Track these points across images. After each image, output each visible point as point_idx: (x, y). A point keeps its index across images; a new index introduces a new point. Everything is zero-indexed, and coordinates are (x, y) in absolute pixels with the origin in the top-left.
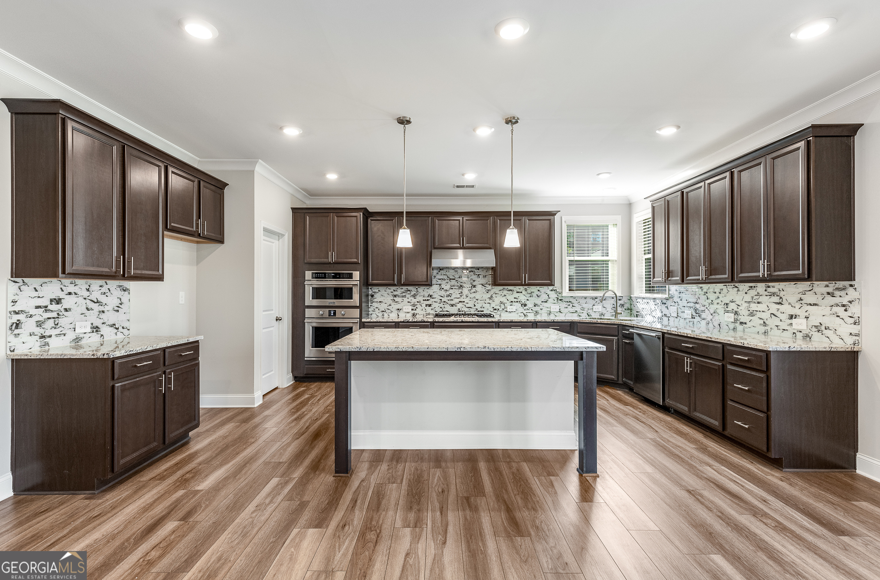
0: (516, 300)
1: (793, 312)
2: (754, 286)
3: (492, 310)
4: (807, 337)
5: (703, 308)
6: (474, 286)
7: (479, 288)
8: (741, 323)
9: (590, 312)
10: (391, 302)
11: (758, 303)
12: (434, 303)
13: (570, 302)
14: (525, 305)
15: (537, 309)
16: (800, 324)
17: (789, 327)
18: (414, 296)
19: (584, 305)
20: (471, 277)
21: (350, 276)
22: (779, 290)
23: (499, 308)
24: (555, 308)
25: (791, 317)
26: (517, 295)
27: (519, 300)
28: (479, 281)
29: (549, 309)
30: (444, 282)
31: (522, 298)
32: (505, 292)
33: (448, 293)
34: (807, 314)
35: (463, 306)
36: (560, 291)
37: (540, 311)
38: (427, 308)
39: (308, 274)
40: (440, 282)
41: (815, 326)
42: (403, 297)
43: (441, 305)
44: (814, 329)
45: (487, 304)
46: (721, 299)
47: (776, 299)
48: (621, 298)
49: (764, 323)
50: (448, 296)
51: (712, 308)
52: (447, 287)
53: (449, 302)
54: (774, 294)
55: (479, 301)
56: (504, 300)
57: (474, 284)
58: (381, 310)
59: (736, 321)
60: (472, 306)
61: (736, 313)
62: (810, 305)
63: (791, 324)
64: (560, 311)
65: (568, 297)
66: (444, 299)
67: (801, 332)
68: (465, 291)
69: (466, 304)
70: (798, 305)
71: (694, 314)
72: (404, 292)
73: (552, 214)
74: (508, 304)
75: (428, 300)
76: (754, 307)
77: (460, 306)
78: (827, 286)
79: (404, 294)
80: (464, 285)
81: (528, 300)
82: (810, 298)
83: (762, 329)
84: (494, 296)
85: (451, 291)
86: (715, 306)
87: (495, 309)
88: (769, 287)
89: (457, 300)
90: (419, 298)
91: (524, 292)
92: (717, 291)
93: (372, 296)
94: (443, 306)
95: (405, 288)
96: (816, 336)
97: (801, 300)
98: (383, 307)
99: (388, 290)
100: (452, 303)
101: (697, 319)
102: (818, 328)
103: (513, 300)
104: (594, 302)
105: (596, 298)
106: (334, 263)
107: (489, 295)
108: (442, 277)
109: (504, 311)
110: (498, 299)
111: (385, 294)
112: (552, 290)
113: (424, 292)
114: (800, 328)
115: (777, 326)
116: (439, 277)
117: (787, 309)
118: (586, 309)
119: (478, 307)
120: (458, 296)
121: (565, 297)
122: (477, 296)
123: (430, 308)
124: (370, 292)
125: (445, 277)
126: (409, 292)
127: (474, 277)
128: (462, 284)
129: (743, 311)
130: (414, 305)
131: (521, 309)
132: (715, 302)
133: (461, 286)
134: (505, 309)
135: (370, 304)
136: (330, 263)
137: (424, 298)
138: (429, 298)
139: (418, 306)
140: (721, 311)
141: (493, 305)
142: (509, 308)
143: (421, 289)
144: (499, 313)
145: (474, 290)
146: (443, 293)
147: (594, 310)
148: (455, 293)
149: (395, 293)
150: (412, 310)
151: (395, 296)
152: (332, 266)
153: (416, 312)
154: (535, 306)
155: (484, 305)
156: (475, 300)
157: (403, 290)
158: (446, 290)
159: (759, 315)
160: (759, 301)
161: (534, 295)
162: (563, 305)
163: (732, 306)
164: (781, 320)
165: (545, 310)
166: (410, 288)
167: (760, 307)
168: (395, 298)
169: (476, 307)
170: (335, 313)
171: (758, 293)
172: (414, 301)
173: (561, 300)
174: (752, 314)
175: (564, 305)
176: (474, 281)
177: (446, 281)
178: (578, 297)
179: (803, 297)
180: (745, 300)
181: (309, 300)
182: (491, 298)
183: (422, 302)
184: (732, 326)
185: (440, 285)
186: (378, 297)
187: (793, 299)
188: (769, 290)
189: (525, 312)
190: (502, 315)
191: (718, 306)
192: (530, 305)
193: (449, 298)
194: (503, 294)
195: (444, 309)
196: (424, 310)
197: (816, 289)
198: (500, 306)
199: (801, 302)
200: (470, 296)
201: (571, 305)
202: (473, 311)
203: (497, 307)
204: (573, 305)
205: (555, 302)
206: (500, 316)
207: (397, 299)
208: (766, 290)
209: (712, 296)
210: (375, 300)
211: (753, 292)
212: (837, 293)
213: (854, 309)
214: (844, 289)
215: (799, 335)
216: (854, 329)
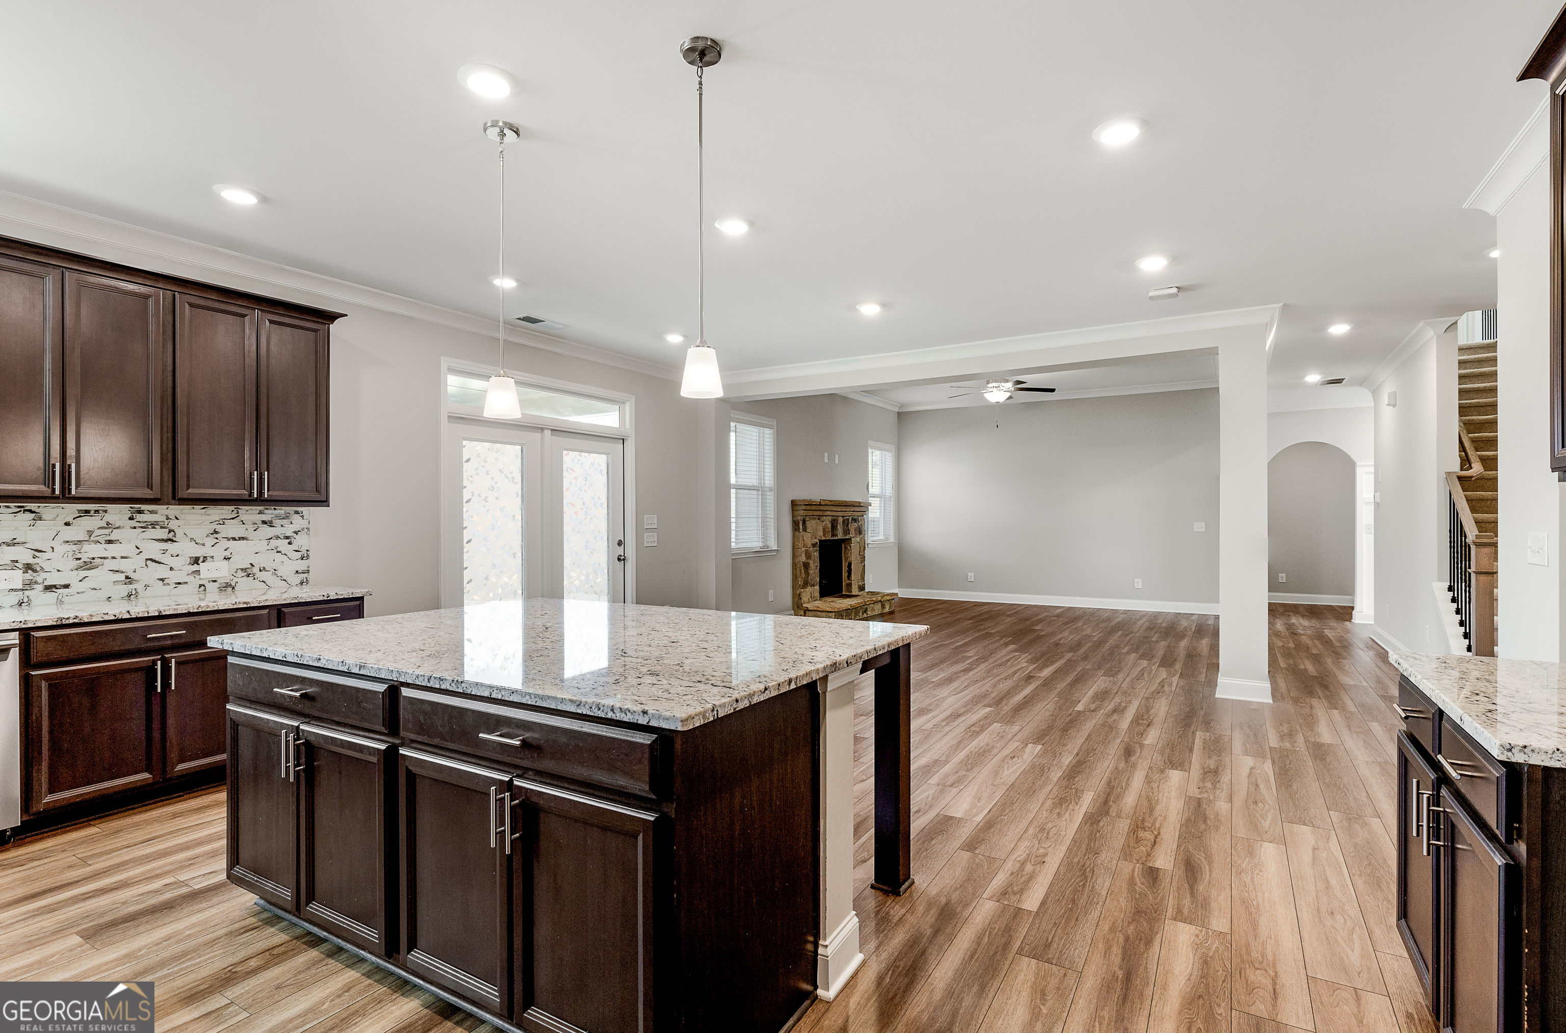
1: (199, 552)
2: (97, 511)
4: (228, 587)
8: (46, 588)
11: (110, 542)
16: (213, 570)
17: (191, 577)
22: (168, 518)
25: (196, 561)
34: (227, 554)
41: (242, 570)
44: (240, 574)
47: (159, 533)
49: (127, 577)
54: (152, 525)
59: (28, 585)
61: (30, 568)
62: (234, 539)
63: (198, 572)
67: (215, 581)
70: (210, 541)
76: (94, 550)
78: (261, 513)
82: (233, 529)
83: (125, 589)
88: (140, 512)
96: (243, 583)
97: (216, 532)
102: (248, 572)
114: (213, 576)
115: (162, 580)
117: (185, 549)
129: (58, 561)
160: (112, 538)
163: (13, 554)
164: (171, 569)
167: (116, 550)
171: (108, 523)
174: (87, 566)
179: (219, 528)
180: (63, 538)
184: (10, 599)
187: (200, 533)
188: (139, 517)
197: (243, 517)
199: (216, 536)
208: (131, 519)
211: (90, 523)
212: (277, 522)
213: (301, 541)
214: (287, 517)
215: (211, 587)
216: (302, 565)
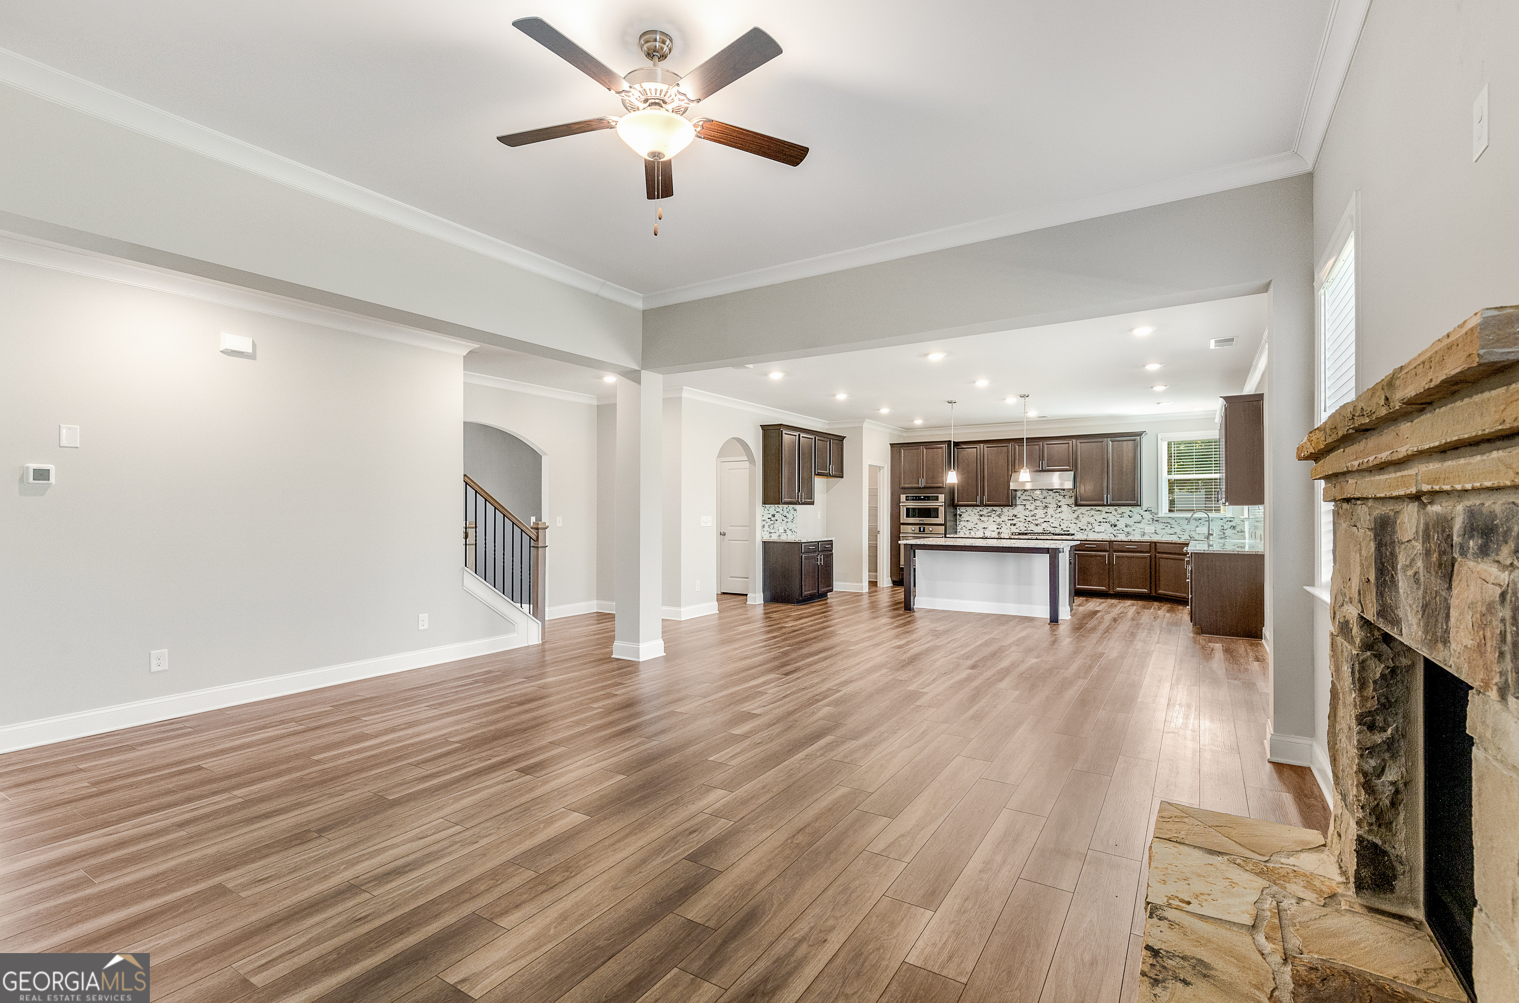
0: (1105, 520)
3: (1079, 530)
6: (1060, 507)
7: (1065, 508)
9: (1193, 534)
10: (977, 521)
12: (1018, 522)
13: (1167, 523)
14: (1115, 526)
15: (1126, 530)
18: (999, 516)
19: (1185, 527)
20: (1057, 498)
21: (937, 499)
23: (1086, 528)
24: (1150, 529)
26: (1106, 516)
27: (1108, 521)
28: (1064, 502)
29: (1142, 531)
30: (1028, 503)
31: (1112, 519)
32: (1093, 512)
33: (1032, 513)
35: (1048, 525)
36: (1156, 511)
37: (1133, 532)
38: (1012, 526)
39: (903, 497)
40: (1024, 502)
42: (988, 516)
43: (1026, 525)
45: (1073, 524)
48: (1233, 519)
50: (1033, 516)
52: (1032, 507)
53: (1033, 522)
55: (1063, 521)
56: (1092, 520)
57: (1059, 504)
58: (968, 528)
60: (1058, 526)
64: (1155, 533)
65: (1166, 517)
66: (1028, 519)
68: (1050, 511)
69: (1051, 524)
72: (989, 512)
73: (1140, 434)
74: (1096, 525)
75: (1012, 520)
77: (1045, 525)
79: (989, 514)
80: (1049, 505)
81: (1118, 520)
84: (1081, 516)
85: (1036, 511)
87: (1082, 530)
89: (1043, 520)
90: (1004, 518)
91: (1114, 513)
93: (960, 515)
94: (1027, 526)
95: (990, 508)
98: (970, 525)
99: (974, 510)
100: (1037, 522)
103: (1102, 520)
104: (1197, 523)
105: (1200, 519)
106: (923, 488)
107: (1075, 515)
108: (1027, 498)
109: (1091, 531)
110: (1084, 520)
111: (972, 514)
112: (1146, 511)
113: (1008, 512)
116: (1023, 497)
118: (1188, 531)
119: (1064, 527)
120: (1043, 516)
121: (1162, 517)
122: (1063, 516)
123: (1015, 527)
124: (958, 512)
125: (1030, 498)
126: (994, 512)
127: (1060, 498)
128: (1047, 504)
130: (999, 524)
131: (1111, 530)
133: (1046, 506)
134: (1093, 530)
135: (958, 523)
136: (920, 488)
137: (1009, 518)
138: (1014, 518)
139: (1003, 525)
141: (1080, 525)
142: (1097, 529)
143: (1005, 509)
144: (1086, 533)
145: (1059, 510)
146: (1027, 513)
147: (1197, 532)
148: (1040, 513)
149: (981, 513)
150: (997, 528)
151: (981, 516)
152: (922, 490)
153: (1001, 531)
154: (1126, 526)
155: (1070, 525)
156: (1060, 520)
157: (988, 510)
158: (1031, 511)
161: (1126, 515)
162: (1159, 526)
165: (1138, 531)
166: (995, 508)
168: (981, 518)
169: (1061, 527)
170: (924, 529)
172: (999, 520)
173: (1157, 521)
175: (1161, 526)
176: (1059, 501)
177: (1031, 502)
178: (1177, 518)
181: (904, 518)
182: (1077, 518)
183: (1007, 521)
185: (1025, 505)
186: (965, 517)
189: (1115, 533)
190: (1089, 535)
192: (1121, 525)
193: (1034, 518)
194: (1091, 515)
195: (1029, 529)
196: (1009, 529)
198: (1087, 526)
200: (1055, 516)
201: (1169, 526)
202: (1058, 531)
203: (1084, 528)
204: (1172, 526)
205: (1149, 523)
206: (1087, 535)
207: (982, 518)
210: (963, 519)
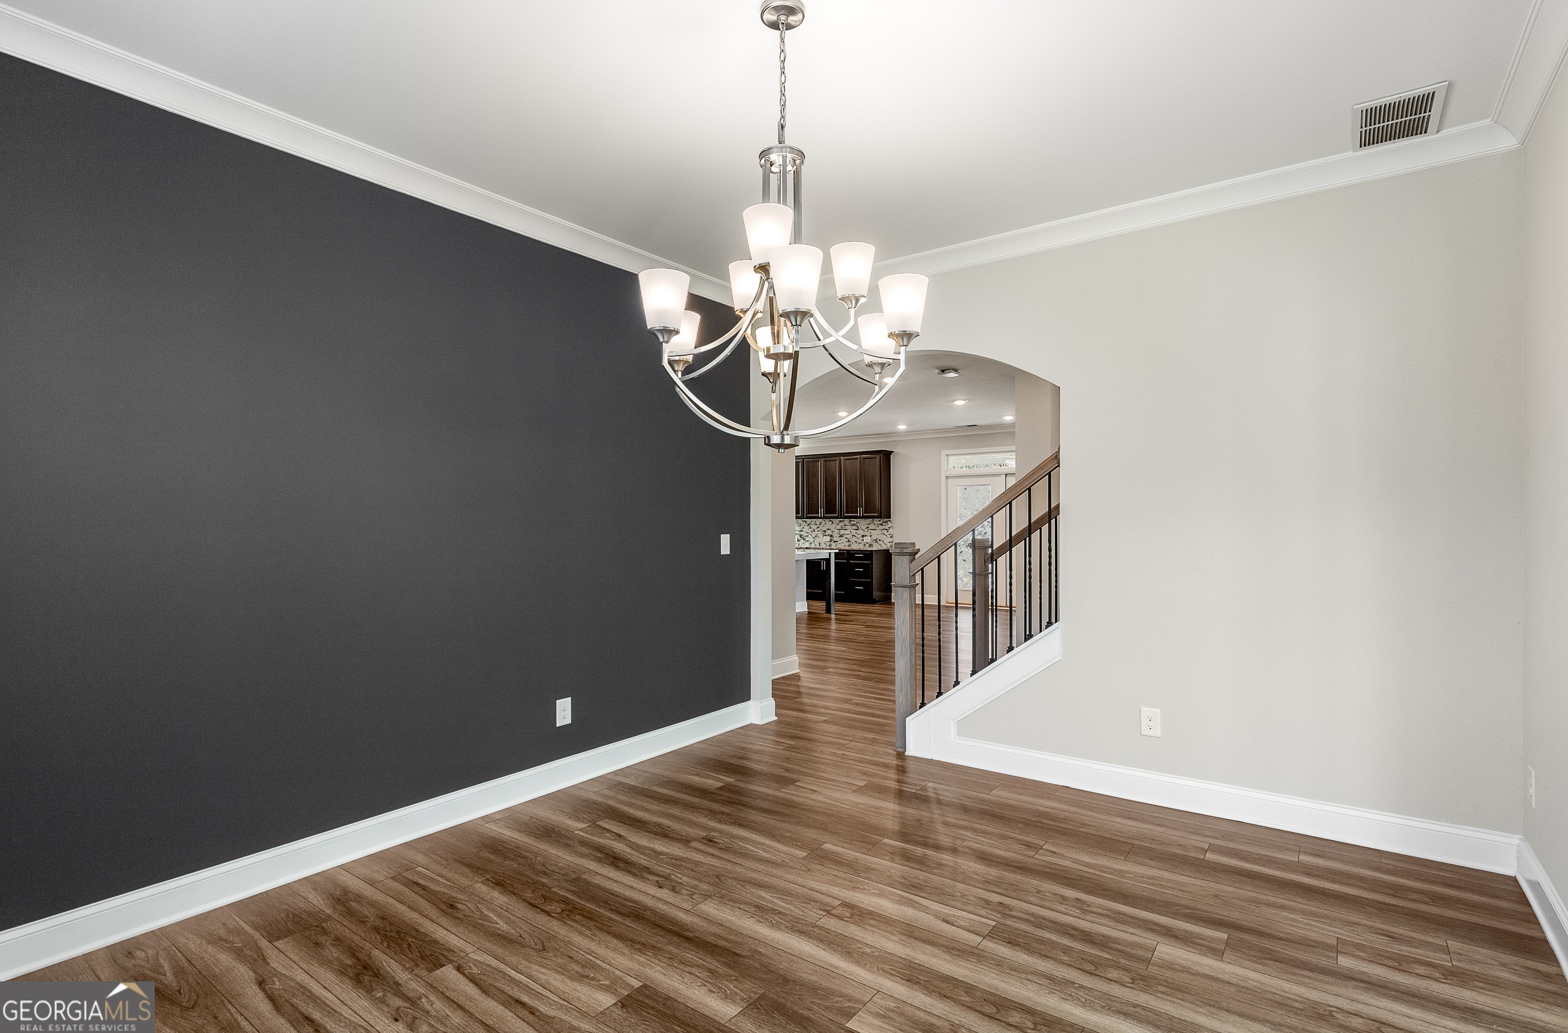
1: (865, 533)
2: (843, 521)
4: (871, 545)
5: (807, 534)
8: (834, 542)
11: (845, 529)
16: (867, 539)
17: (862, 540)
22: (856, 523)
25: (863, 536)
34: (870, 534)
41: (874, 539)
44: (873, 541)
46: (821, 528)
47: (855, 527)
49: (849, 540)
51: (814, 534)
54: (854, 525)
59: (831, 540)
61: (831, 536)
62: (872, 530)
70: (867, 530)
71: (800, 538)
76: (842, 532)
82: (872, 526)
83: (848, 544)
86: (816, 533)
92: (818, 523)
96: (875, 544)
97: (867, 528)
101: (803, 541)
102: (876, 541)
114: (867, 541)
115: (856, 541)
117: (860, 532)
129: (836, 534)
132: (816, 530)
140: (821, 535)
159: (845, 536)
163: (829, 532)
164: (858, 538)
167: (846, 532)
171: (845, 524)
174: (841, 536)
180: (837, 528)
184: (828, 544)
187: (864, 527)
188: (851, 522)
191: (818, 533)
197: (875, 522)
209: (814, 527)
211: (842, 524)
212: (884, 524)
213: (891, 531)
214: (887, 522)
215: (867, 545)
216: (891, 540)
